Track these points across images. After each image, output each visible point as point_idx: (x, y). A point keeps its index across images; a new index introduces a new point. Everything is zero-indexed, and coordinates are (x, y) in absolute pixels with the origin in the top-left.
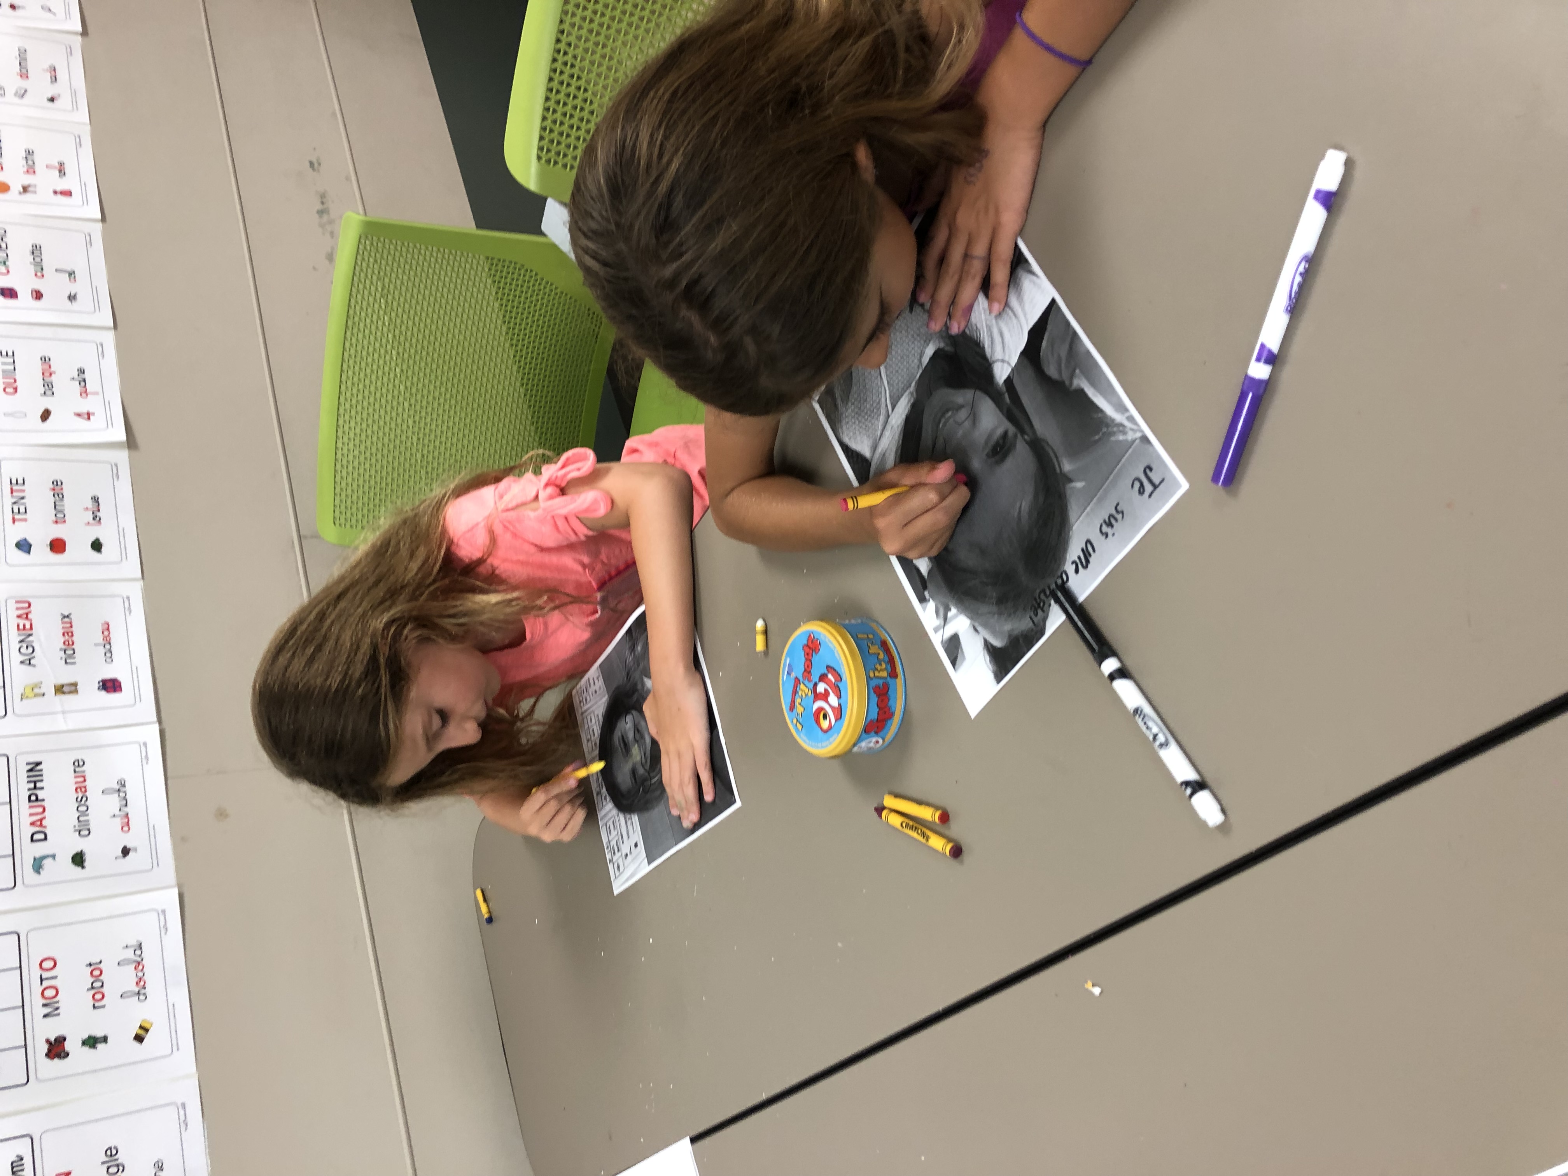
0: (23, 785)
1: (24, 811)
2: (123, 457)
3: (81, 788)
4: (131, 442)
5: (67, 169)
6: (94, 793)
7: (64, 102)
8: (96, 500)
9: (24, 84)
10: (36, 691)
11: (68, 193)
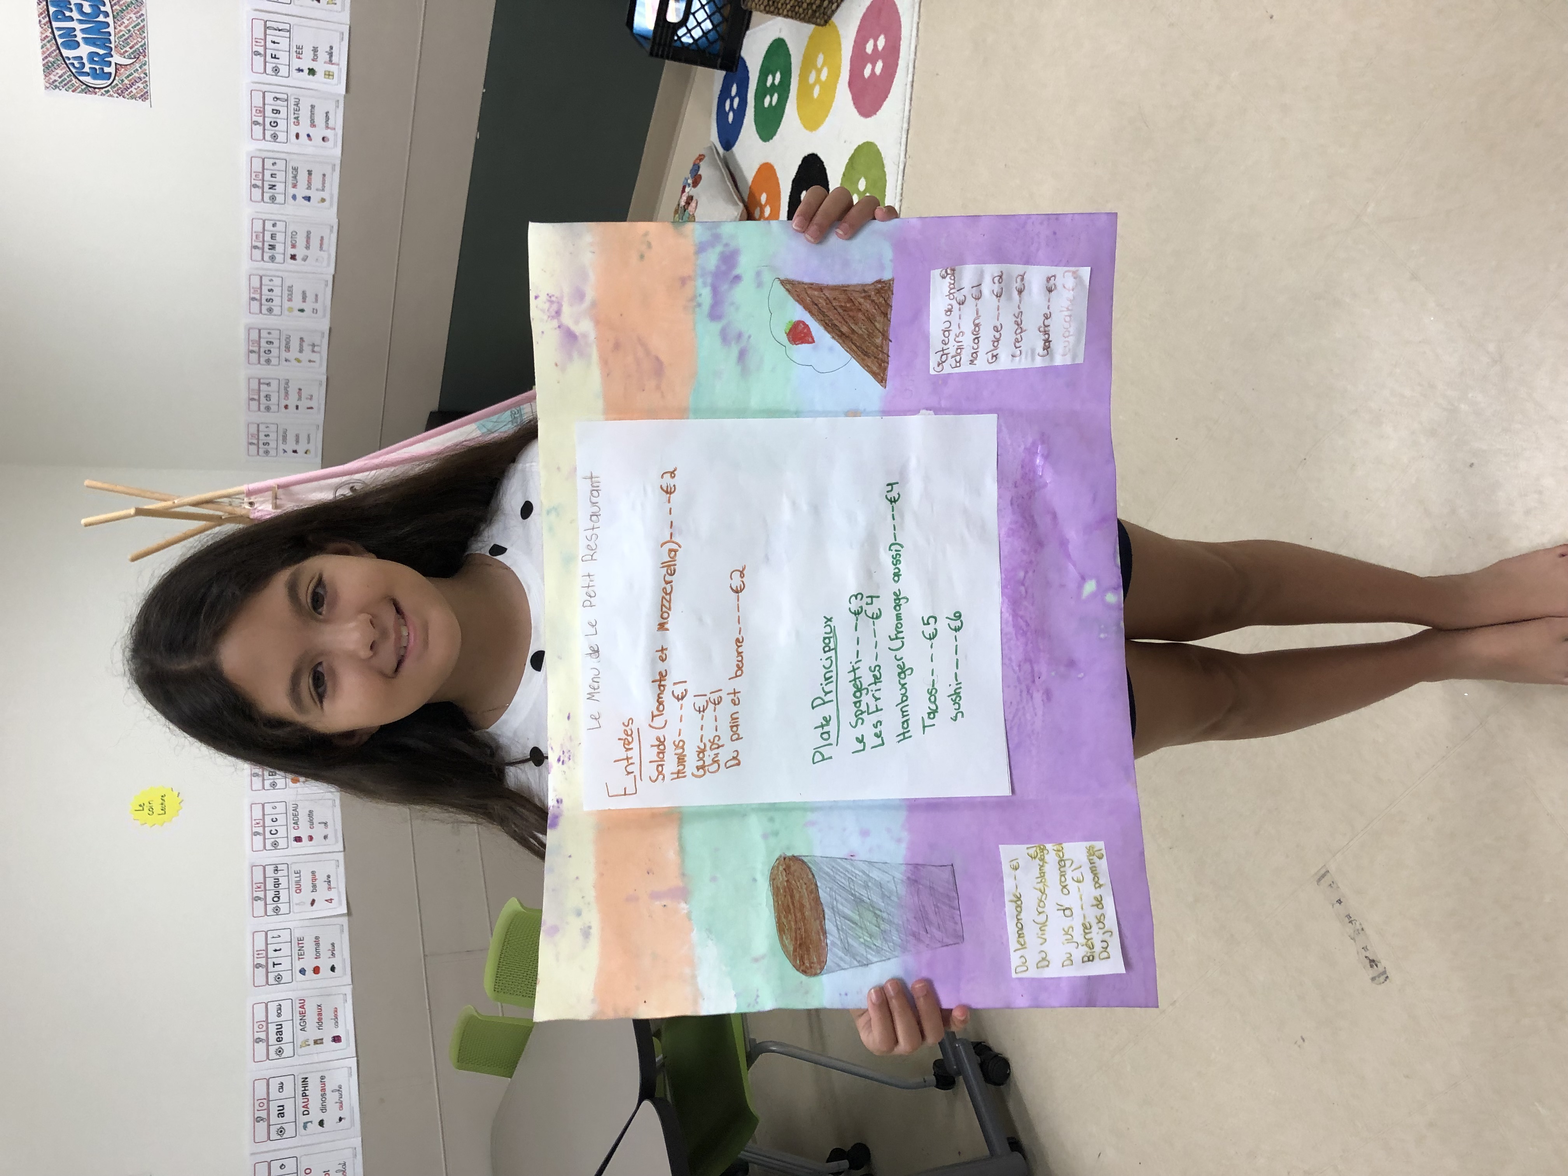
0: (300, 1089)
1: (300, 1100)
2: (345, 921)
3: (323, 1090)
4: (349, 913)
6: (328, 1091)
8: (333, 945)
10: (307, 1043)
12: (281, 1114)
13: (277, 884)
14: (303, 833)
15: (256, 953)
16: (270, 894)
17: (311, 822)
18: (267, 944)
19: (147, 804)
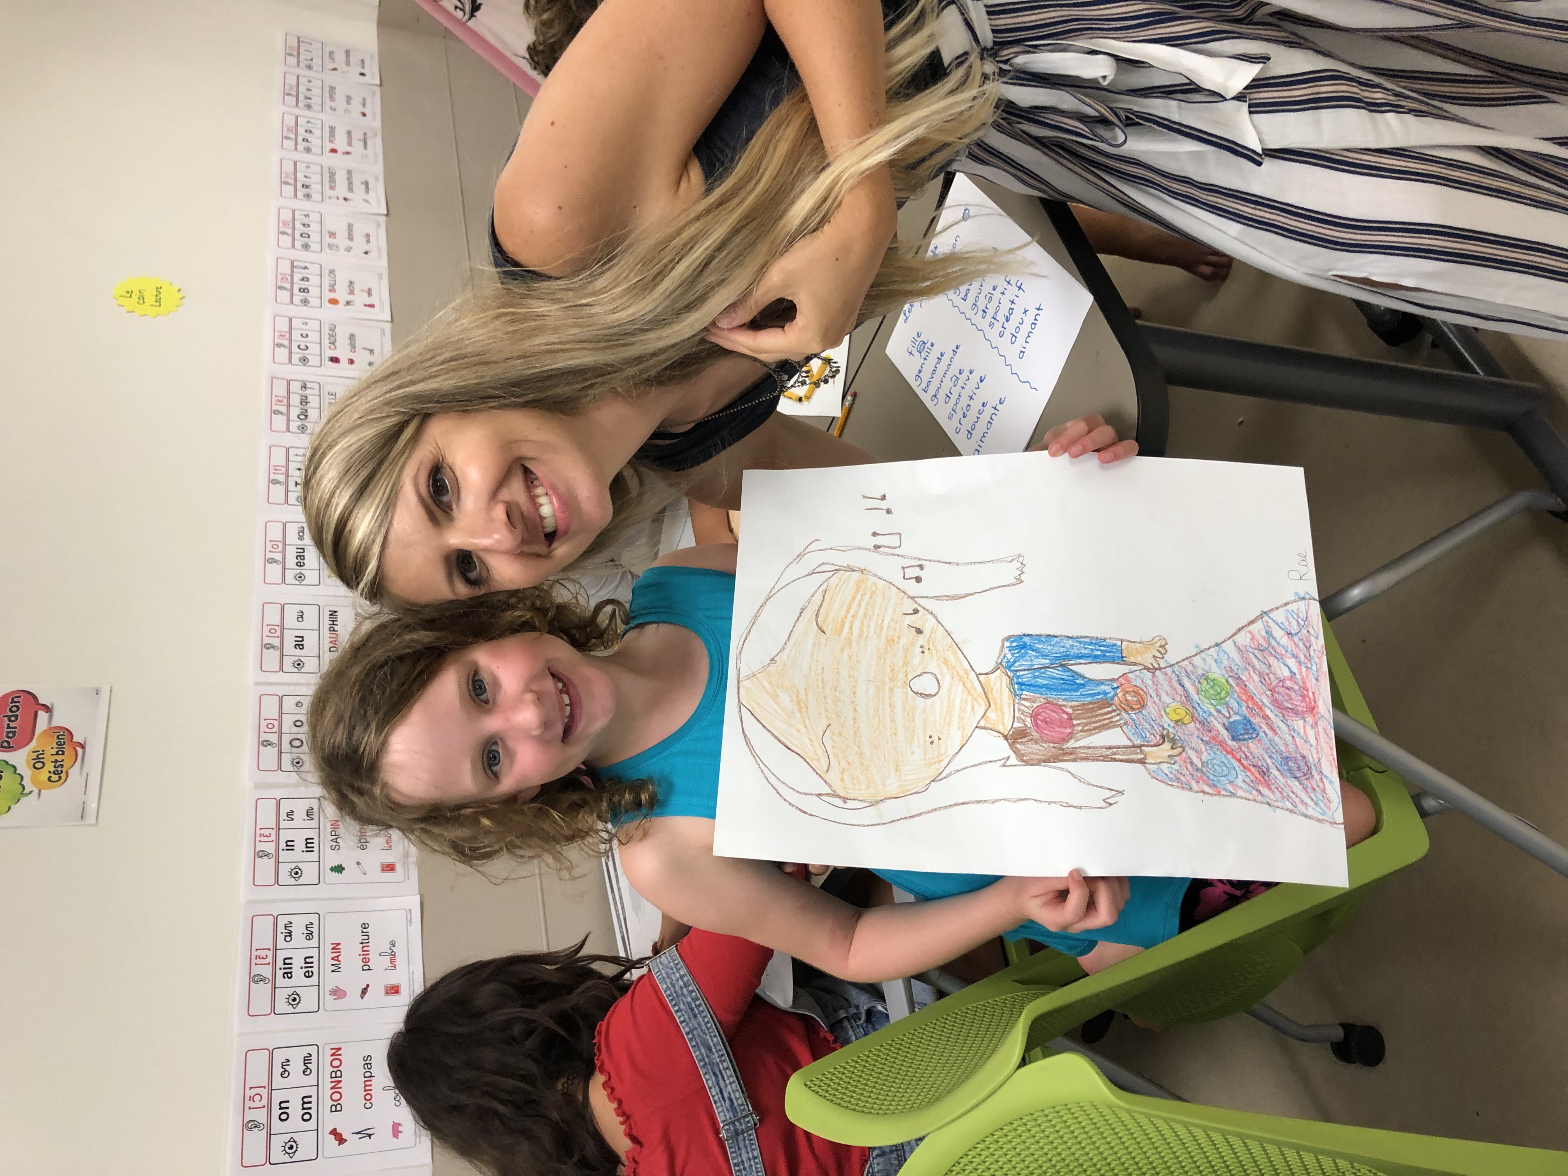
0: (327, 623)
1: (326, 635)
5: (373, 292)
7: (373, 255)
9: (350, 244)
11: (372, 306)
12: (299, 645)
13: (304, 401)
14: (342, 352)
15: (272, 468)
16: (295, 412)
17: (353, 347)
18: (288, 461)
19: (136, 292)
